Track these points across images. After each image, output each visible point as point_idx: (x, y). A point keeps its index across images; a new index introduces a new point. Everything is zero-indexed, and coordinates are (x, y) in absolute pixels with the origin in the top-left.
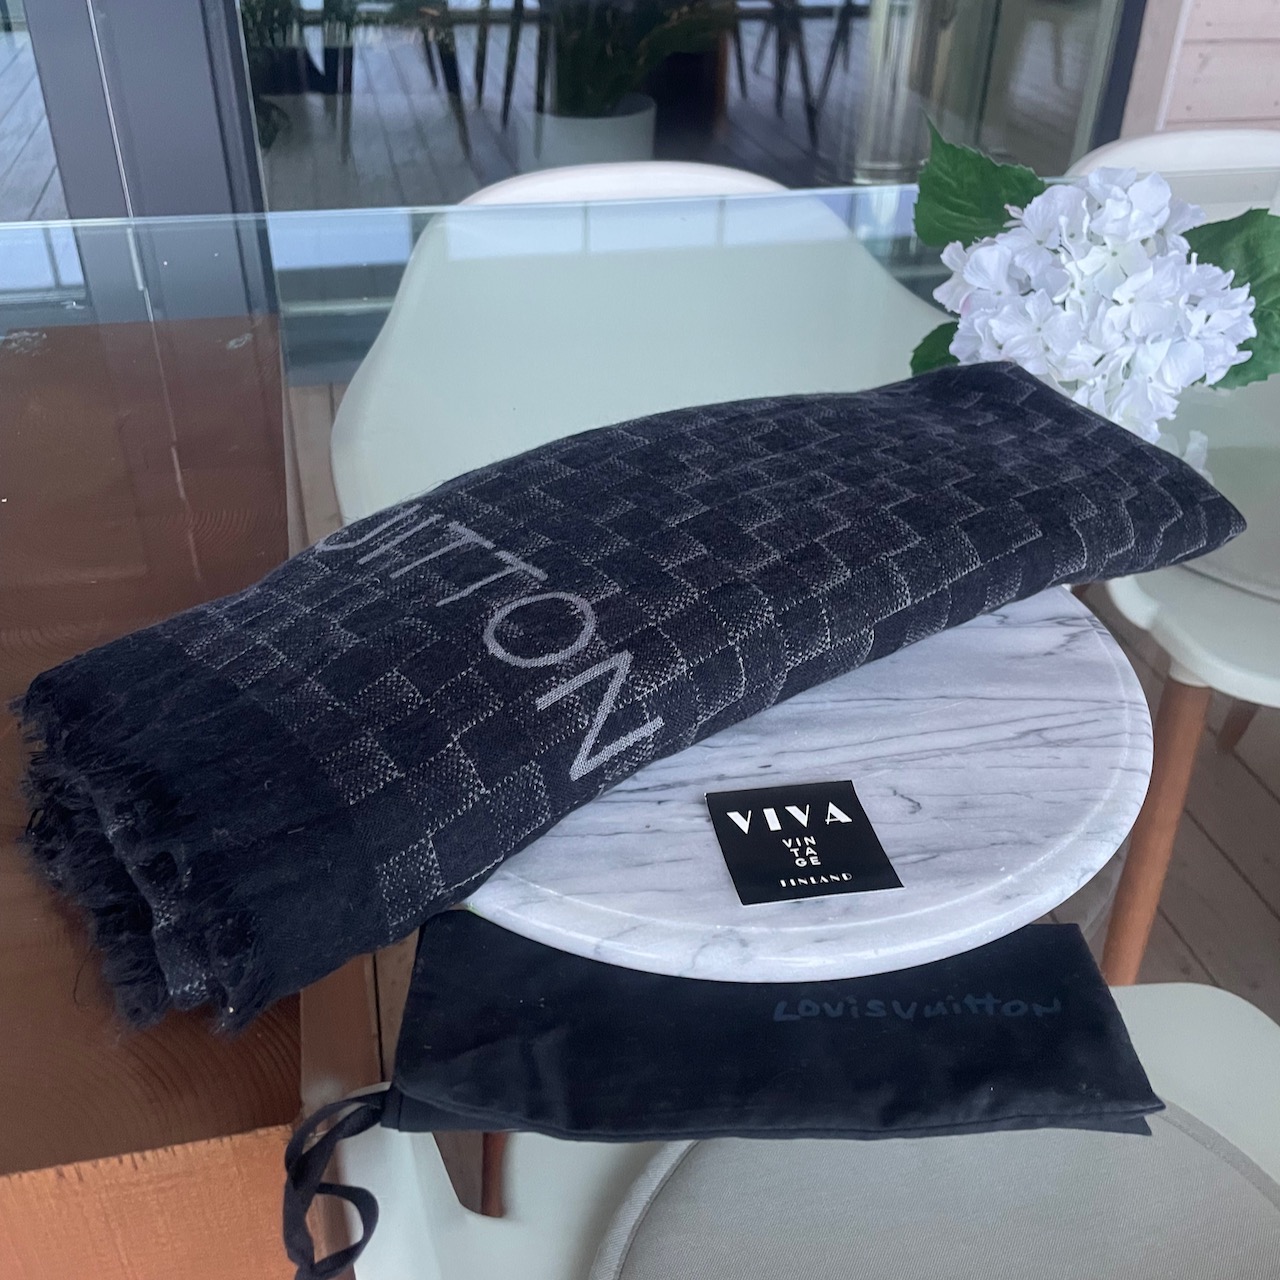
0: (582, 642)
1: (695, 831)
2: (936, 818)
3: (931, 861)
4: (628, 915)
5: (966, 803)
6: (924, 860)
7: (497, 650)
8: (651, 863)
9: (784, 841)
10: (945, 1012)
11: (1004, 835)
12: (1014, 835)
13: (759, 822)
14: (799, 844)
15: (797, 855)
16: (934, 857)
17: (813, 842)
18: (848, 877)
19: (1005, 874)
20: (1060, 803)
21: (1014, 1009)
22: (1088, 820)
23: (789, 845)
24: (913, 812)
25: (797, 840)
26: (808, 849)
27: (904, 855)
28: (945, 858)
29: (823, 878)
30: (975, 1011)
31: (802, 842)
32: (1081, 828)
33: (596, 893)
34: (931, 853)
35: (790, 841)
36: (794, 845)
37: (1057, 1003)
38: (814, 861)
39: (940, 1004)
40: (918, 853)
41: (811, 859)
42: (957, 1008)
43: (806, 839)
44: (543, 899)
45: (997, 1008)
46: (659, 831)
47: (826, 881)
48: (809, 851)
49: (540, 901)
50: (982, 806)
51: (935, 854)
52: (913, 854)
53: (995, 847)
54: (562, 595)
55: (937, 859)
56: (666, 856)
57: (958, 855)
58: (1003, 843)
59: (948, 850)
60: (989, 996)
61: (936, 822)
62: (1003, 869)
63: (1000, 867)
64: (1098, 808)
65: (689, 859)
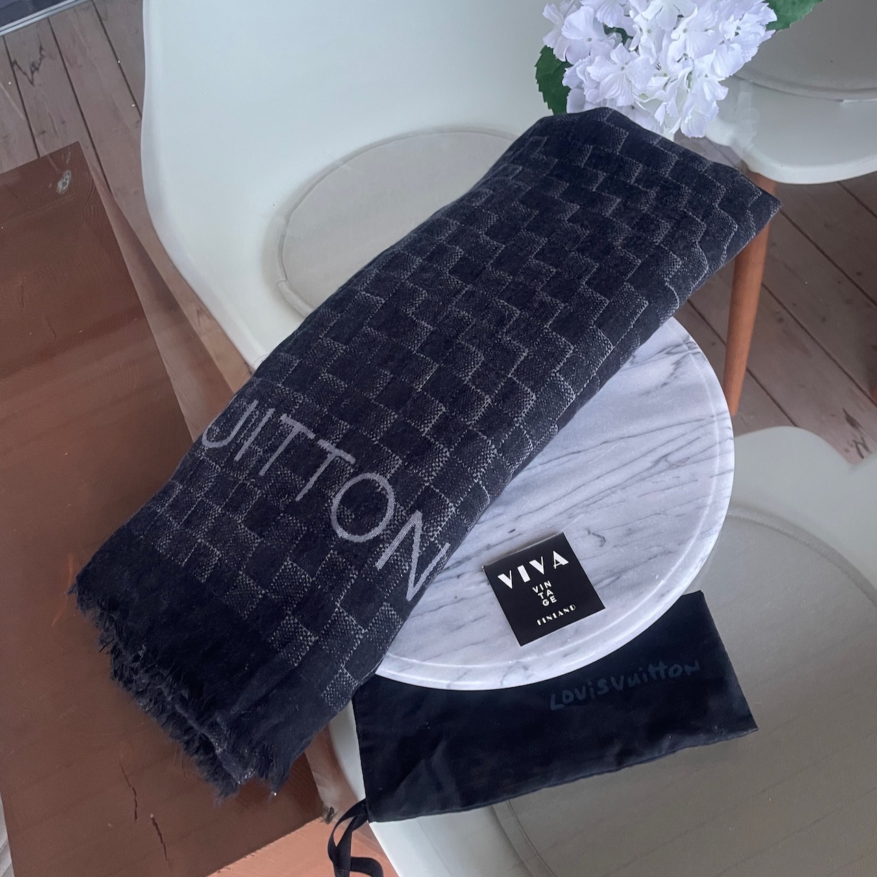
0: (390, 513)
1: (483, 594)
2: (615, 546)
3: (617, 582)
4: (460, 666)
5: (630, 530)
6: (613, 581)
7: (342, 533)
8: (464, 625)
9: (534, 589)
10: (639, 682)
11: (655, 550)
12: (661, 548)
13: (517, 578)
14: (543, 589)
15: (543, 598)
16: (618, 578)
17: (550, 585)
18: (573, 607)
19: (659, 580)
20: (684, 515)
21: (675, 671)
22: (701, 524)
23: (537, 591)
24: (602, 546)
25: (541, 585)
26: (548, 591)
27: (602, 580)
28: (624, 577)
29: (560, 612)
30: (654, 677)
31: (544, 586)
32: (698, 532)
33: (439, 655)
34: (617, 574)
35: (537, 587)
36: (540, 591)
37: (697, 663)
38: (553, 600)
39: (636, 675)
40: (609, 577)
41: (551, 598)
42: (645, 676)
43: (545, 584)
44: (411, 666)
45: (666, 671)
46: (462, 599)
47: (562, 614)
48: (549, 592)
49: (410, 668)
50: (640, 530)
51: (619, 575)
52: (606, 578)
53: (651, 561)
54: (368, 476)
55: (620, 580)
56: (471, 618)
57: (631, 572)
58: (655, 557)
59: (625, 570)
60: (661, 663)
61: (615, 549)
62: (657, 577)
63: (656, 576)
64: (706, 512)
65: (485, 616)
